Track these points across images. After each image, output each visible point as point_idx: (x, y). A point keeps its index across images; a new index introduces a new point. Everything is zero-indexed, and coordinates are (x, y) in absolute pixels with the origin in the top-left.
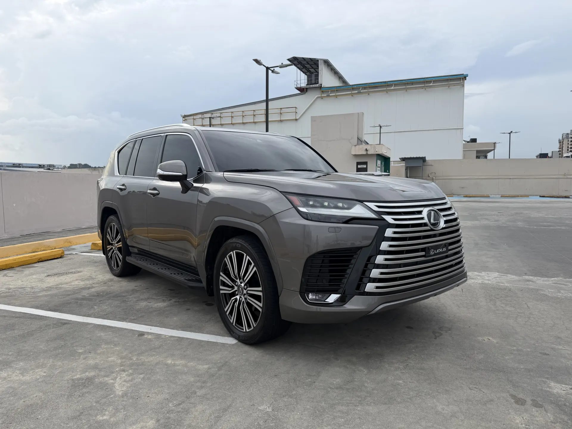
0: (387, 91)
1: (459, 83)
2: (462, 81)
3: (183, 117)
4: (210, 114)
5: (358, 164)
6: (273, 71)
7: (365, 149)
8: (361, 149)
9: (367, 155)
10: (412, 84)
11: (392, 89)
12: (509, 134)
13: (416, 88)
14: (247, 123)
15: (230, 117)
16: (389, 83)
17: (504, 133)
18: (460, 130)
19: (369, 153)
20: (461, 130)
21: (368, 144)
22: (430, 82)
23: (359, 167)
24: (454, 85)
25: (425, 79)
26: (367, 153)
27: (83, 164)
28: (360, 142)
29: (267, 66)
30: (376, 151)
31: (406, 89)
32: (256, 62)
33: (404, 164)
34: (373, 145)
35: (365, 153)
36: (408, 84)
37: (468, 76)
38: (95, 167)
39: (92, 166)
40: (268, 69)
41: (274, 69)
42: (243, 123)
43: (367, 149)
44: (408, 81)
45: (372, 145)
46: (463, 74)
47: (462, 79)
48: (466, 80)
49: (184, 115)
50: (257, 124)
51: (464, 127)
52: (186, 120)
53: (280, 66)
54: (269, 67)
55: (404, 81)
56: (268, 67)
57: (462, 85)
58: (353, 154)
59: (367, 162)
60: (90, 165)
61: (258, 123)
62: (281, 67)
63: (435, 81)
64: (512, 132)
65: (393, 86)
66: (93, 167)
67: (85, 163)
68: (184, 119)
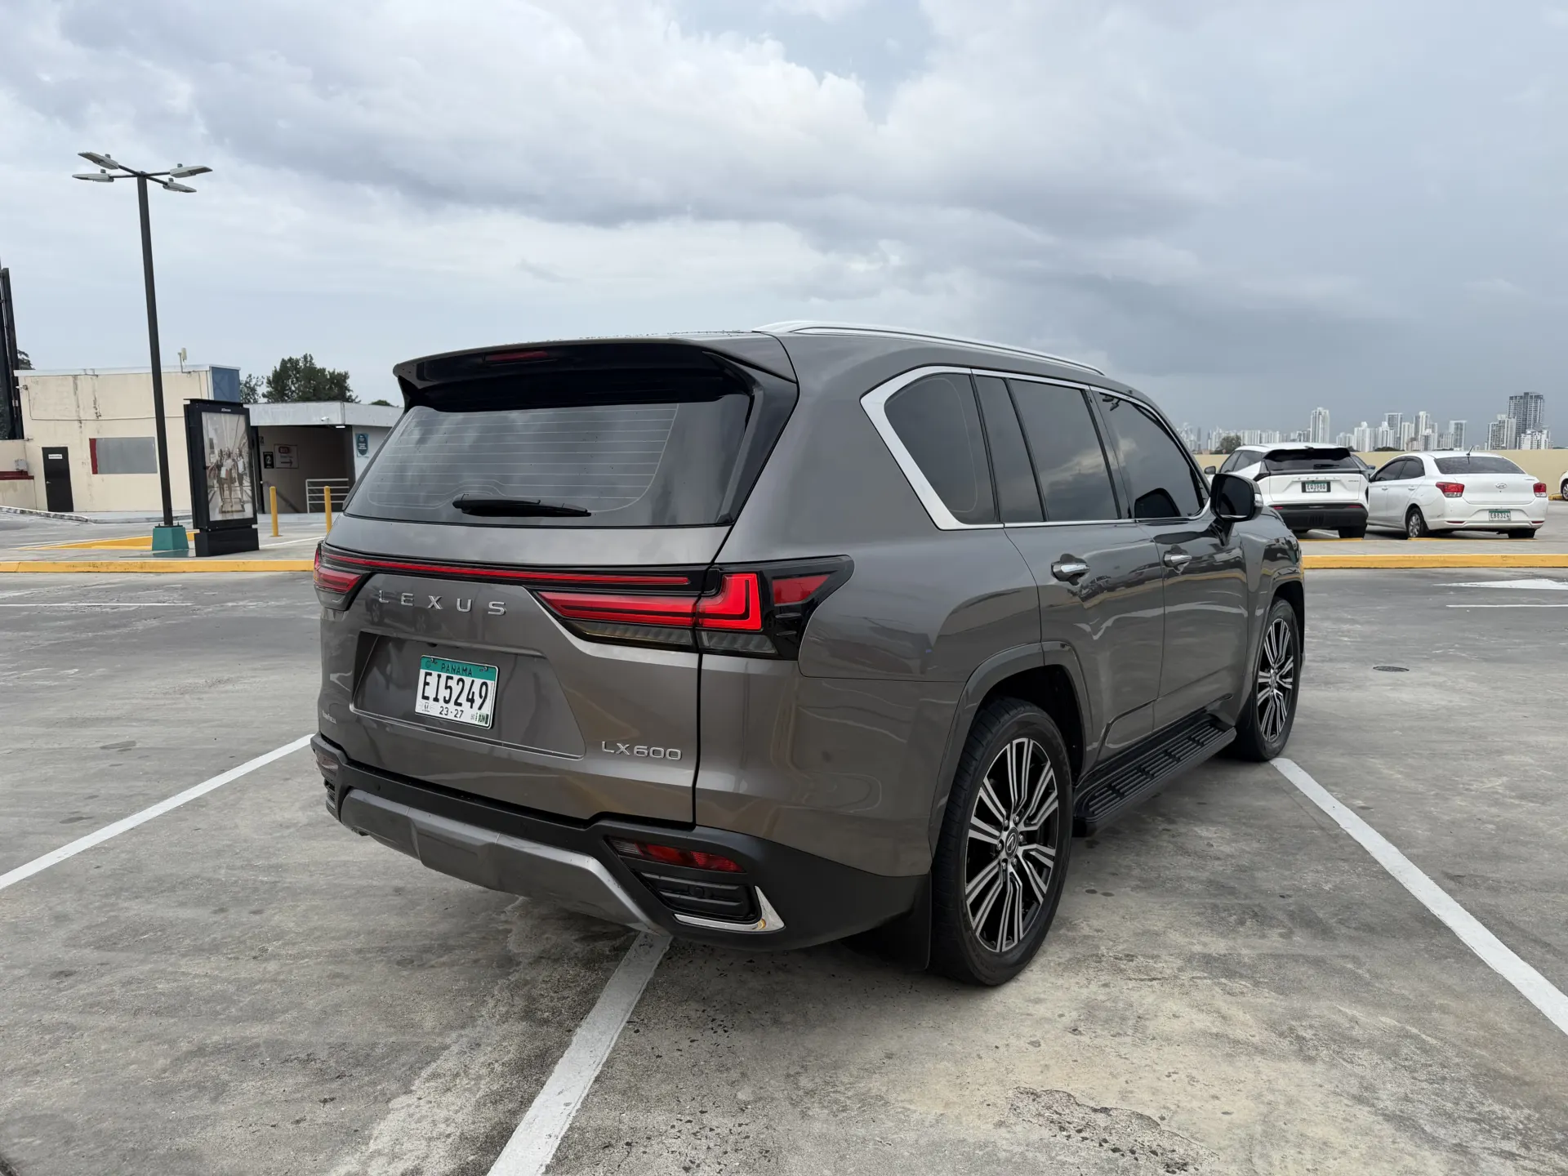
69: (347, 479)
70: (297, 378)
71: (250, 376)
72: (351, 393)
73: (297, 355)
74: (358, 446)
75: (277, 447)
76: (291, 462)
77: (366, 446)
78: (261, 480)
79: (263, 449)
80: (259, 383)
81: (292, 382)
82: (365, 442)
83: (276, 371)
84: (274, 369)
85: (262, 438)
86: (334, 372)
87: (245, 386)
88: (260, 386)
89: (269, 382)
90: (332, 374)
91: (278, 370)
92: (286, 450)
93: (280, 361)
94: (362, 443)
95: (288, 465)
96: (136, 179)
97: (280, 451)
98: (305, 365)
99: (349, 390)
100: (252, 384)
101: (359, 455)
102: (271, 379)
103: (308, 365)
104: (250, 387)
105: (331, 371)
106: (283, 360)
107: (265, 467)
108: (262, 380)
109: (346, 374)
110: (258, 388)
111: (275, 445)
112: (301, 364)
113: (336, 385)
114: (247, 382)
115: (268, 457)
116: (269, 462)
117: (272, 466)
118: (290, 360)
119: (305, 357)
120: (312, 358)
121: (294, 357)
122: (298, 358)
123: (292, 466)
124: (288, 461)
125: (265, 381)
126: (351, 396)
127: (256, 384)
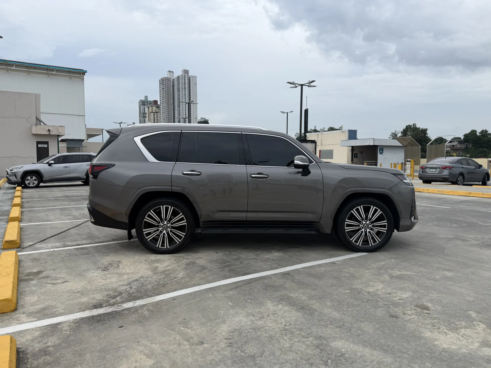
0: (8, 70)
1: (79, 77)
2: (82, 75)
5: (38, 143)
7: (48, 130)
8: (42, 129)
9: (49, 136)
10: (35, 68)
11: (13, 69)
12: (120, 124)
13: (39, 73)
16: (8, 62)
17: (116, 123)
18: (82, 116)
19: (51, 133)
20: (84, 117)
21: (46, 125)
22: (53, 70)
23: (39, 146)
24: (76, 77)
25: (49, 67)
26: (49, 133)
28: (38, 122)
30: (60, 132)
31: (29, 73)
33: (65, 144)
34: (56, 126)
35: (47, 133)
36: (31, 68)
37: (87, 72)
43: (50, 130)
44: (30, 65)
45: (54, 126)
46: (83, 70)
47: (82, 74)
48: (85, 75)
51: (86, 114)
55: (26, 64)
57: (82, 79)
58: (34, 133)
59: (48, 142)
63: (57, 71)
64: (122, 122)
65: (14, 67)
69: (375, 161)
70: (410, 131)
71: (396, 131)
72: (428, 135)
73: (411, 124)
74: (380, 151)
75: (359, 152)
76: (363, 156)
77: (383, 151)
78: (353, 161)
79: (354, 152)
80: (398, 133)
81: (409, 132)
82: (383, 150)
83: (404, 129)
84: (403, 128)
85: (354, 149)
86: (423, 128)
87: (394, 134)
88: (398, 134)
89: (402, 133)
90: (422, 129)
91: (405, 129)
92: (361, 153)
93: (406, 126)
94: (381, 150)
95: (362, 157)
96: (300, 86)
97: (360, 153)
98: (413, 127)
99: (427, 134)
100: (396, 133)
101: (380, 154)
102: (402, 131)
103: (414, 127)
104: (395, 134)
105: (422, 128)
106: (407, 126)
107: (355, 157)
108: (399, 132)
109: (427, 129)
110: (398, 135)
111: (358, 151)
112: (412, 127)
113: (423, 133)
114: (394, 133)
115: (356, 155)
116: (356, 156)
117: (357, 157)
118: (409, 125)
119: (414, 124)
120: (416, 125)
121: (410, 124)
122: (411, 125)
123: (364, 157)
124: (362, 156)
125: (400, 132)
126: (428, 136)
127: (397, 133)
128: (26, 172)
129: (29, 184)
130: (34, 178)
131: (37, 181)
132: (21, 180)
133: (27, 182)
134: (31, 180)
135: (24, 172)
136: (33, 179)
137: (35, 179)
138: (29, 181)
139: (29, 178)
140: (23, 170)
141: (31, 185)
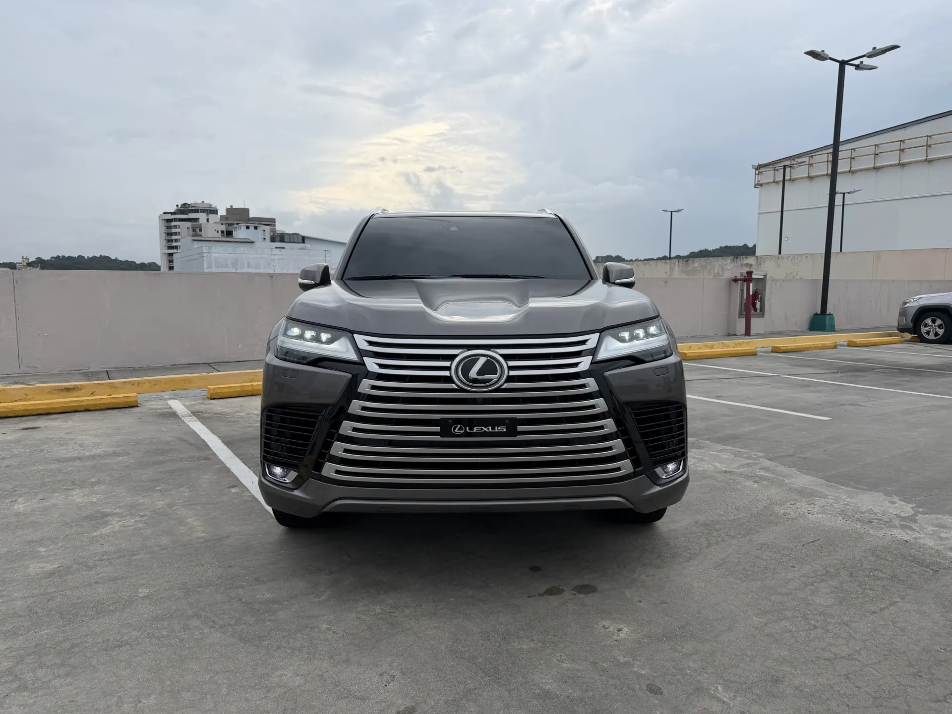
3: (756, 169)
4: (808, 158)
6: (858, 67)
14: (883, 167)
15: (849, 158)
27: (614, 256)
29: (840, 59)
32: (813, 57)
38: (631, 260)
39: (626, 259)
40: (843, 64)
41: (862, 62)
42: (876, 169)
49: (757, 165)
50: (906, 168)
52: (761, 173)
53: (868, 55)
54: (846, 59)
56: (843, 60)
60: (623, 257)
61: (884, 169)
62: (870, 56)
66: (628, 260)
67: (616, 255)
68: (757, 172)
128: (924, 308)
129: (928, 333)
130: (939, 322)
131: (943, 330)
132: (912, 325)
133: (924, 330)
134: (931, 326)
135: (920, 308)
136: (936, 324)
137: (941, 325)
138: (927, 328)
139: (929, 321)
140: (918, 305)
141: (932, 337)
